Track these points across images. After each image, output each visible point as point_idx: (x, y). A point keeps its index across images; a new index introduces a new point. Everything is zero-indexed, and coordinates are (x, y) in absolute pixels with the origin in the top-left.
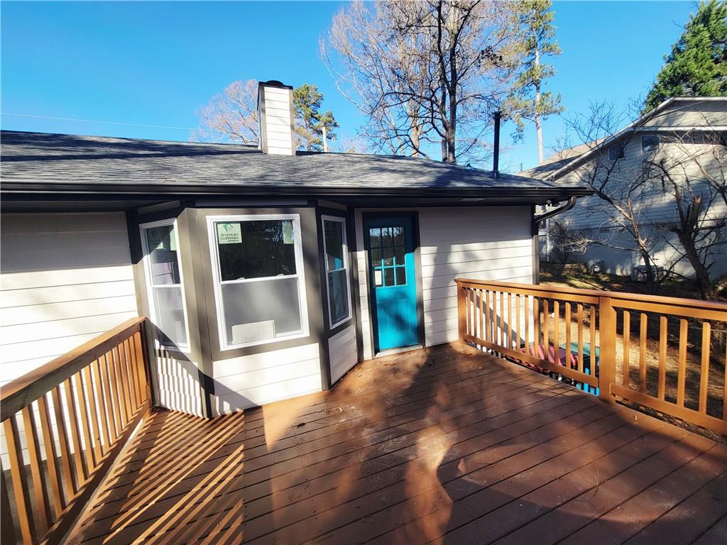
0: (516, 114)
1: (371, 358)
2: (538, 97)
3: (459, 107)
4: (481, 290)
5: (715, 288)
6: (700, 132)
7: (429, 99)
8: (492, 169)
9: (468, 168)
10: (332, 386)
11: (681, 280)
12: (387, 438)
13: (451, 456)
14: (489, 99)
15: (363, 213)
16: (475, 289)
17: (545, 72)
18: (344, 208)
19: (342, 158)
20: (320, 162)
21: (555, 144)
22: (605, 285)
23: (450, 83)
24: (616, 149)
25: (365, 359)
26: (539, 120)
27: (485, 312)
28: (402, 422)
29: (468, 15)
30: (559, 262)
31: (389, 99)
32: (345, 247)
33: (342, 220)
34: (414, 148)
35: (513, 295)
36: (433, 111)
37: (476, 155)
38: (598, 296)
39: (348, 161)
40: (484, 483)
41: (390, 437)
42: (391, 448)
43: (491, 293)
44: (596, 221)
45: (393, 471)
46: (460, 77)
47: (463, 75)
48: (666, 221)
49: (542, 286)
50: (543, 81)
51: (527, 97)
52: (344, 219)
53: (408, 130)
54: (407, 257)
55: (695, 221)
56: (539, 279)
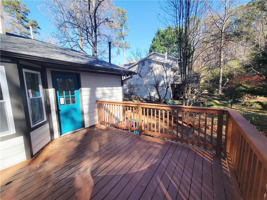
0: (117, 45)
1: (58, 137)
2: (124, 42)
3: (98, 37)
4: (106, 104)
5: (162, 101)
6: (159, 62)
7: (86, 30)
8: (109, 62)
9: (101, 60)
10: (33, 156)
11: (156, 99)
12: (64, 171)
13: (93, 169)
14: (108, 37)
15: (51, 71)
16: (104, 104)
17: (125, 34)
18: (40, 67)
19: (40, 43)
20: (24, 42)
21: (128, 58)
22: (142, 101)
23: (94, 27)
24: (142, 62)
25: (55, 138)
26: (124, 49)
27: (109, 114)
28: (73, 162)
29: (100, 4)
30: (130, 94)
31: (67, 24)
32: (41, 87)
33: (39, 73)
34: (80, 48)
35: (116, 105)
36: (87, 35)
37: (105, 56)
38: (138, 104)
39: (44, 46)
40: (105, 174)
41: (66, 170)
42: (66, 175)
43: (109, 105)
44: (139, 82)
45: (66, 185)
46: (98, 26)
47: (99, 25)
48: (153, 84)
49: (125, 102)
50: (125, 37)
51: (121, 41)
52: (40, 72)
53: (78, 40)
54: (76, 92)
55: (158, 84)
56: (124, 100)
